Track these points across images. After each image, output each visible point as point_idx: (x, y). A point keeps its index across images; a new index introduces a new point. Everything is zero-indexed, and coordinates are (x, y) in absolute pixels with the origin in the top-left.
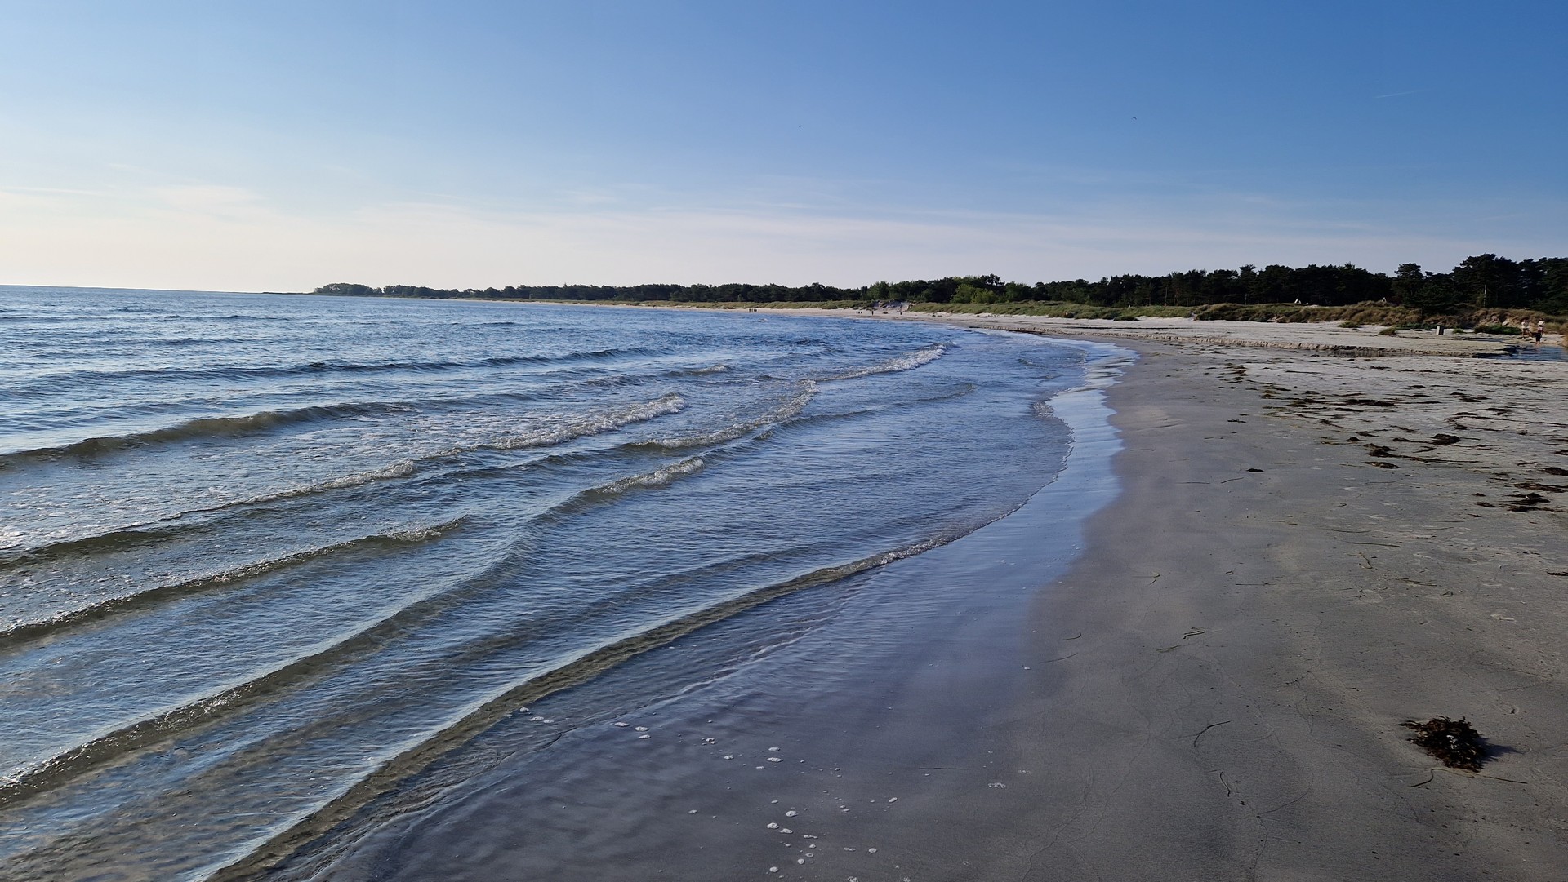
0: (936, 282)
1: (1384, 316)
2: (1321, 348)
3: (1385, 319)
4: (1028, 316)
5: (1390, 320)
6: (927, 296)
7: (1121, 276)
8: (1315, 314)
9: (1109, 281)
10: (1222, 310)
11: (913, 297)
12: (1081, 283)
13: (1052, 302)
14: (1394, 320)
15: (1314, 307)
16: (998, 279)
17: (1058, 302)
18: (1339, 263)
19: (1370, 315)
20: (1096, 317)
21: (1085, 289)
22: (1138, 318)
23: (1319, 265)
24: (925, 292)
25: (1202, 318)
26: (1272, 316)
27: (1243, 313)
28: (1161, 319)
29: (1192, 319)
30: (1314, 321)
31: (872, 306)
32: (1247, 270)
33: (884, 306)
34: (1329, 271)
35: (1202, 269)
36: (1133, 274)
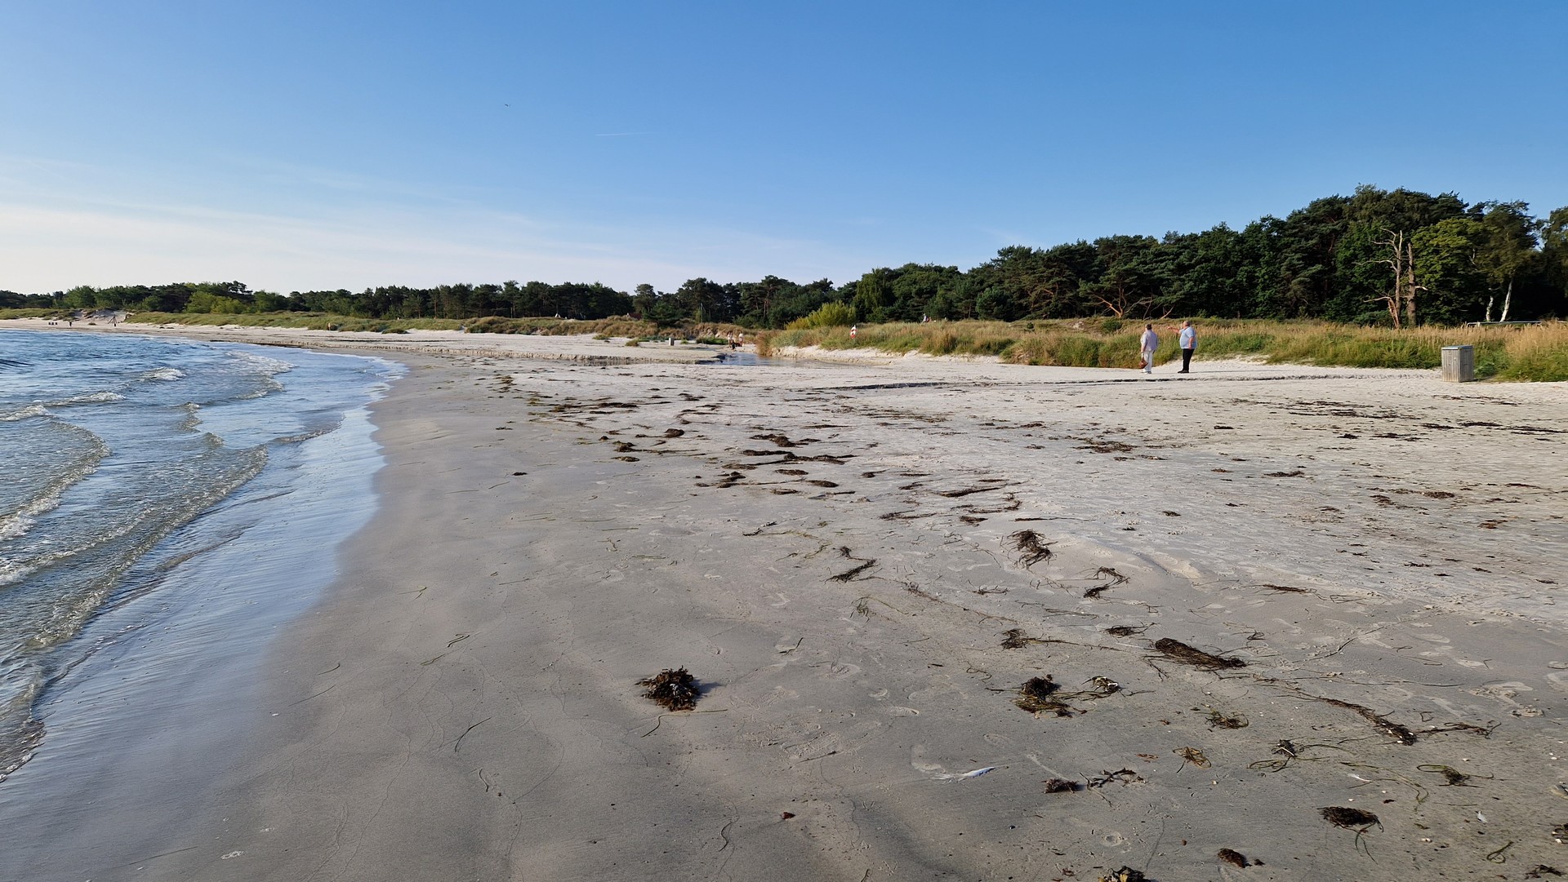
0: (163, 288)
1: (628, 329)
2: (579, 358)
3: (630, 332)
4: (285, 329)
5: (633, 333)
6: (150, 304)
7: (386, 287)
8: (573, 328)
9: (374, 291)
10: (491, 323)
11: (132, 305)
12: (343, 294)
13: (311, 313)
14: (637, 333)
15: (571, 321)
16: (244, 286)
17: (318, 313)
18: (590, 281)
19: (618, 328)
20: (364, 329)
21: (348, 299)
22: (408, 331)
23: (573, 283)
24: (147, 300)
25: (472, 331)
26: (536, 329)
27: (510, 326)
28: (432, 332)
29: (462, 332)
30: (572, 334)
31: (72, 316)
32: (510, 285)
33: (89, 315)
34: (582, 290)
35: (469, 283)
36: (399, 285)
